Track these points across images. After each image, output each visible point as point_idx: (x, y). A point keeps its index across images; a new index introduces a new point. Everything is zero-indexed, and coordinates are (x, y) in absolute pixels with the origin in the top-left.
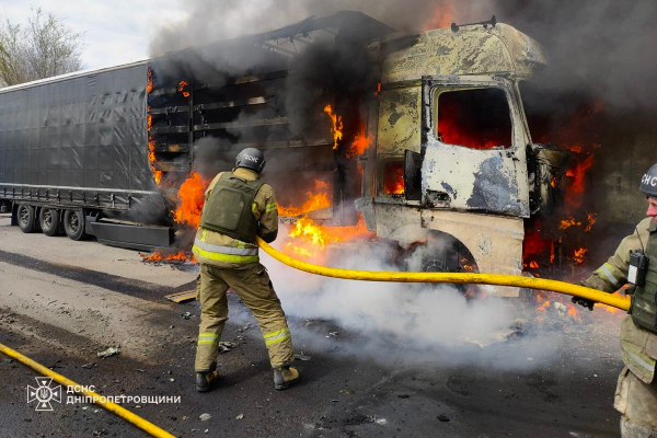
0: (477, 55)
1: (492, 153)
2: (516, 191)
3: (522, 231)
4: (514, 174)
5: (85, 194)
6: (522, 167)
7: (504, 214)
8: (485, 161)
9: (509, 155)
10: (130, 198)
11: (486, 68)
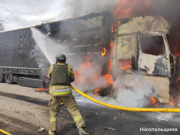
0: (152, 25)
1: (159, 57)
2: (167, 69)
3: (169, 82)
4: (166, 63)
5: (13, 69)
6: (169, 61)
7: (164, 76)
8: (158, 59)
9: (165, 57)
10: (29, 71)
11: (155, 30)
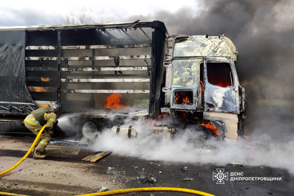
0: (218, 49)
1: (228, 89)
2: (235, 104)
3: (237, 119)
4: (235, 97)
6: (237, 94)
7: (232, 113)
8: (226, 92)
9: (234, 90)
10: (11, 107)
11: (222, 55)
